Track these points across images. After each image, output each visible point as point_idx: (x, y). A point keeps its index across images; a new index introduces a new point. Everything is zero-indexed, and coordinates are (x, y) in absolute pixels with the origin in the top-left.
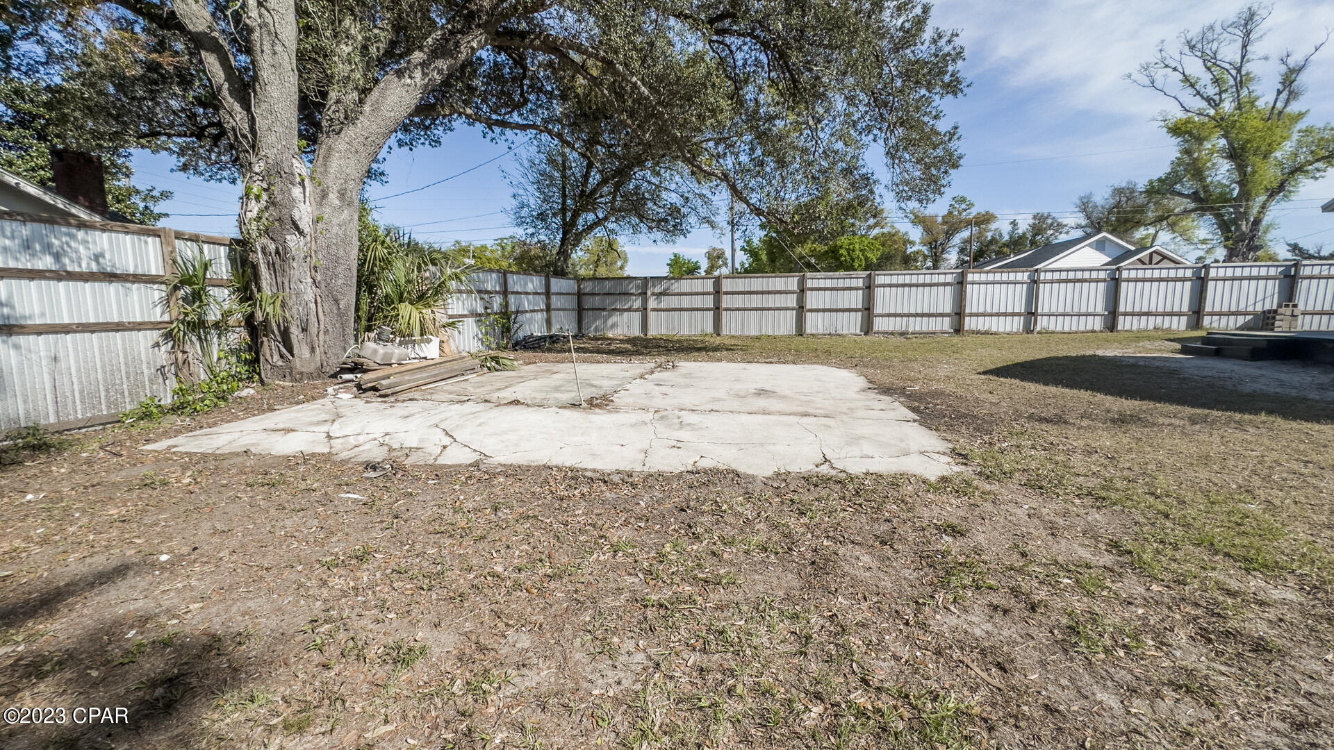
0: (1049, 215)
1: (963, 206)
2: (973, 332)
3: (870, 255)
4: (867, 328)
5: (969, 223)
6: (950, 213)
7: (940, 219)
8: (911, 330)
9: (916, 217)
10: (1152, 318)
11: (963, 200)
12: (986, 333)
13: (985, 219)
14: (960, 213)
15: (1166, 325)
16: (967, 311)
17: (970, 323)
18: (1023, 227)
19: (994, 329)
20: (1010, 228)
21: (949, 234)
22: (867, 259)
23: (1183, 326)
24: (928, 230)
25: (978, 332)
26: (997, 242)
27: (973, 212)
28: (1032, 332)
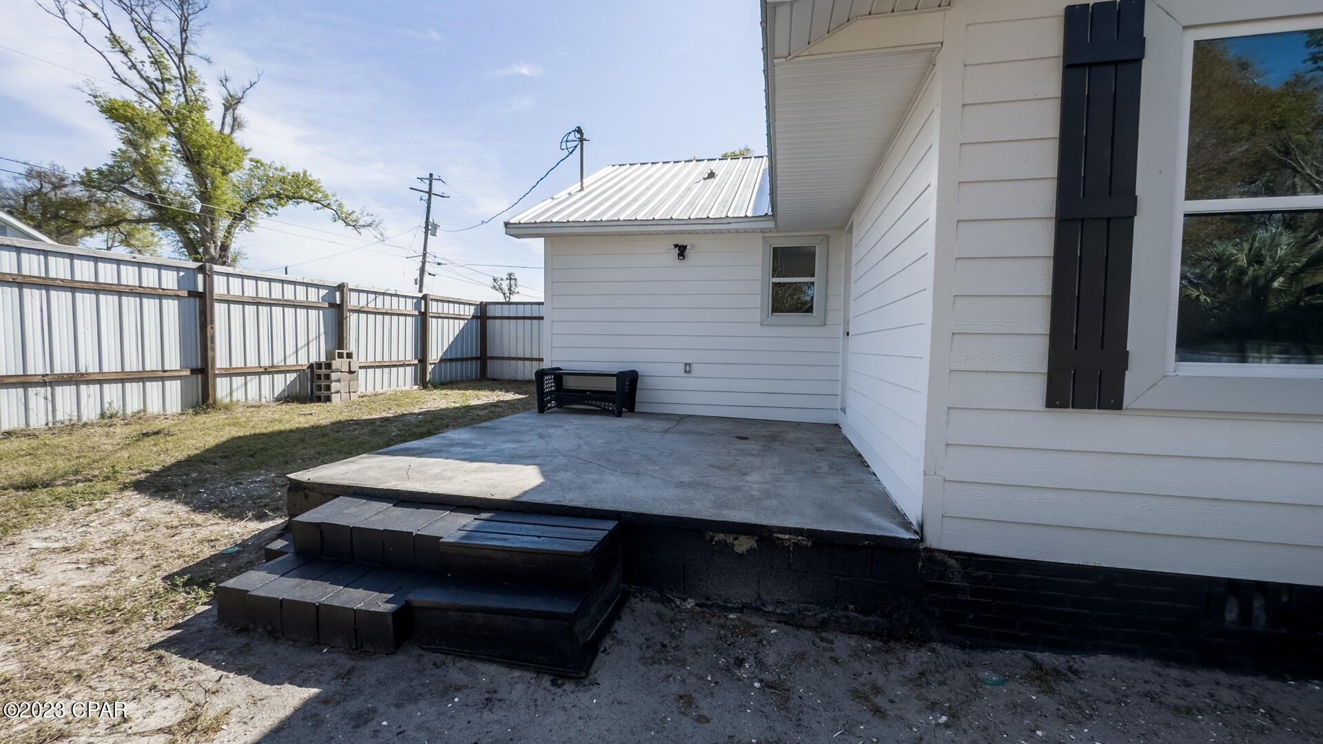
10: (89, 392)
15: (133, 405)
23: (174, 405)
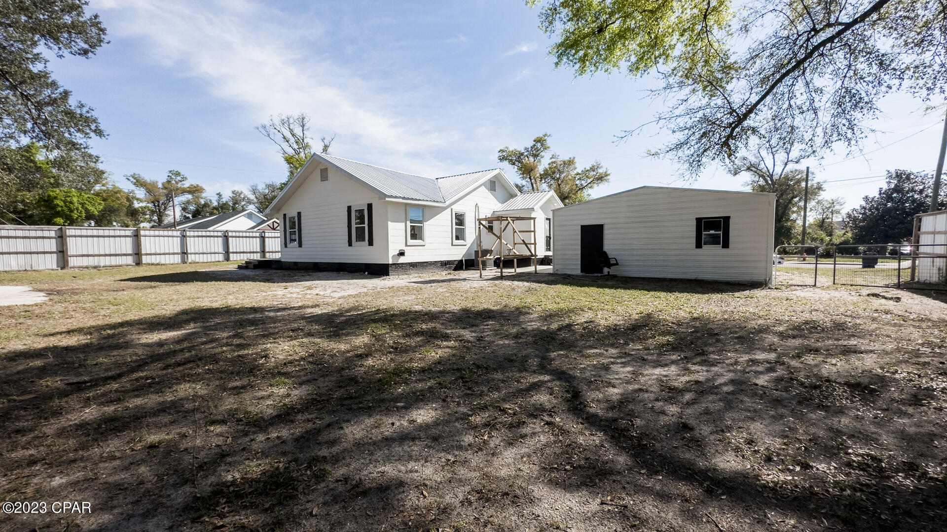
0: (242, 192)
1: (179, 178)
2: (149, 264)
3: (90, 208)
4: (63, 263)
5: (184, 191)
6: (169, 182)
7: (160, 186)
8: (102, 265)
9: (137, 181)
11: (178, 174)
12: (158, 264)
13: (195, 190)
14: (177, 183)
16: (143, 252)
17: (145, 259)
18: (227, 197)
19: (163, 262)
20: (216, 197)
21: (169, 197)
22: (87, 211)
24: (149, 191)
25: (153, 264)
26: (209, 206)
27: (186, 184)
28: (186, 263)
